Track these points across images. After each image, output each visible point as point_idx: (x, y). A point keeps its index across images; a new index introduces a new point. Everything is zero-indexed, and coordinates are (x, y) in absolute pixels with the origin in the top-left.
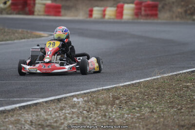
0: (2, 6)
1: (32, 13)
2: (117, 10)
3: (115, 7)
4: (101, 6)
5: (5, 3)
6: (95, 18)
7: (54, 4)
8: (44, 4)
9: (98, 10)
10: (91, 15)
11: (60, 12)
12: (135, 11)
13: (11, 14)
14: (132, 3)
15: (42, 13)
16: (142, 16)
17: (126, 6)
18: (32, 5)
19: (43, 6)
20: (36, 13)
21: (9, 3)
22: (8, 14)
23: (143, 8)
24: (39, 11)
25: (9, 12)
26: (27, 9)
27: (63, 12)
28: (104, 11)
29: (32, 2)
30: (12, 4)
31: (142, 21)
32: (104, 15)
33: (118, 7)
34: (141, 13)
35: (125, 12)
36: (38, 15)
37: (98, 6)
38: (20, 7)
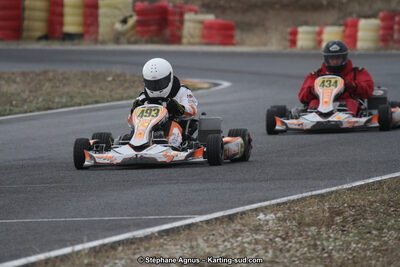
0: (118, 26)
1: (176, 39)
2: (344, 31)
3: (340, 25)
4: (313, 24)
5: (124, 21)
6: (302, 48)
7: (221, 21)
8: (202, 22)
9: (308, 33)
10: (293, 42)
11: (232, 37)
12: (381, 32)
13: (136, 43)
14: (373, 16)
15: (197, 40)
16: (395, 42)
17: (363, 23)
18: (177, 24)
19: (200, 26)
20: (184, 40)
21: (132, 21)
22: (129, 43)
23: (396, 27)
24: (192, 36)
25: (133, 39)
26: (167, 32)
27: (238, 35)
28: (320, 33)
29: (177, 18)
30: (139, 23)
31: (394, 52)
32: (320, 42)
33: (346, 25)
34: (392, 36)
35: (361, 34)
36: (190, 44)
37: (306, 23)
38: (153, 28)
